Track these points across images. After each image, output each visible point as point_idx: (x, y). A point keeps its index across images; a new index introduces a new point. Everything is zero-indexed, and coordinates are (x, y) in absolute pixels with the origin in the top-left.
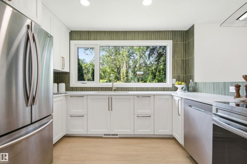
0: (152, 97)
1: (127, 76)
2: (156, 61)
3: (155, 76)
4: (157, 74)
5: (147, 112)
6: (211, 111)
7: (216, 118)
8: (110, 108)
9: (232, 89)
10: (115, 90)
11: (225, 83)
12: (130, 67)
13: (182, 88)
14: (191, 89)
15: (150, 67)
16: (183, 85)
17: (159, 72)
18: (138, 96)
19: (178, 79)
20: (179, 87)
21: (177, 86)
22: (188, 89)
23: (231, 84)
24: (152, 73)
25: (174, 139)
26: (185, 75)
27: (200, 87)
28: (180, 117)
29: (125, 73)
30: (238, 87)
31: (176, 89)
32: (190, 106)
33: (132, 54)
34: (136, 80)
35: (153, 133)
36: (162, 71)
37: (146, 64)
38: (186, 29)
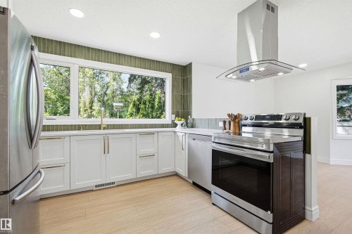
0: (156, 134)
1: (91, 108)
2: (138, 89)
3: (138, 110)
4: (142, 106)
5: (150, 150)
6: (210, 140)
7: (214, 145)
8: (106, 150)
9: (221, 124)
10: (104, 128)
11: (216, 119)
12: (96, 94)
13: (182, 125)
14: (189, 125)
15: (128, 96)
16: (183, 121)
17: (145, 104)
18: (141, 134)
19: (177, 116)
20: (179, 123)
21: (176, 122)
22: (187, 125)
23: (220, 120)
24: (134, 105)
25: (176, 175)
26: (183, 110)
27: (197, 123)
28: (184, 152)
29: (87, 104)
30: (225, 122)
31: (175, 125)
32: (194, 139)
33: (100, 73)
34: (107, 114)
35: (156, 173)
36: (147, 103)
37: (122, 92)
38: (185, 65)
